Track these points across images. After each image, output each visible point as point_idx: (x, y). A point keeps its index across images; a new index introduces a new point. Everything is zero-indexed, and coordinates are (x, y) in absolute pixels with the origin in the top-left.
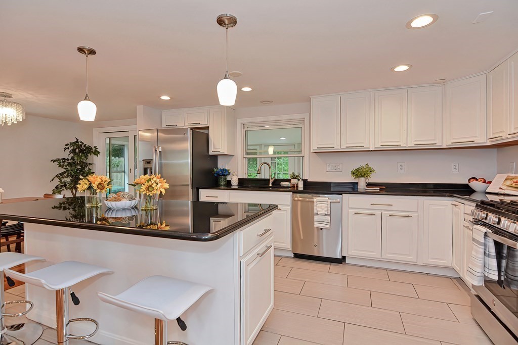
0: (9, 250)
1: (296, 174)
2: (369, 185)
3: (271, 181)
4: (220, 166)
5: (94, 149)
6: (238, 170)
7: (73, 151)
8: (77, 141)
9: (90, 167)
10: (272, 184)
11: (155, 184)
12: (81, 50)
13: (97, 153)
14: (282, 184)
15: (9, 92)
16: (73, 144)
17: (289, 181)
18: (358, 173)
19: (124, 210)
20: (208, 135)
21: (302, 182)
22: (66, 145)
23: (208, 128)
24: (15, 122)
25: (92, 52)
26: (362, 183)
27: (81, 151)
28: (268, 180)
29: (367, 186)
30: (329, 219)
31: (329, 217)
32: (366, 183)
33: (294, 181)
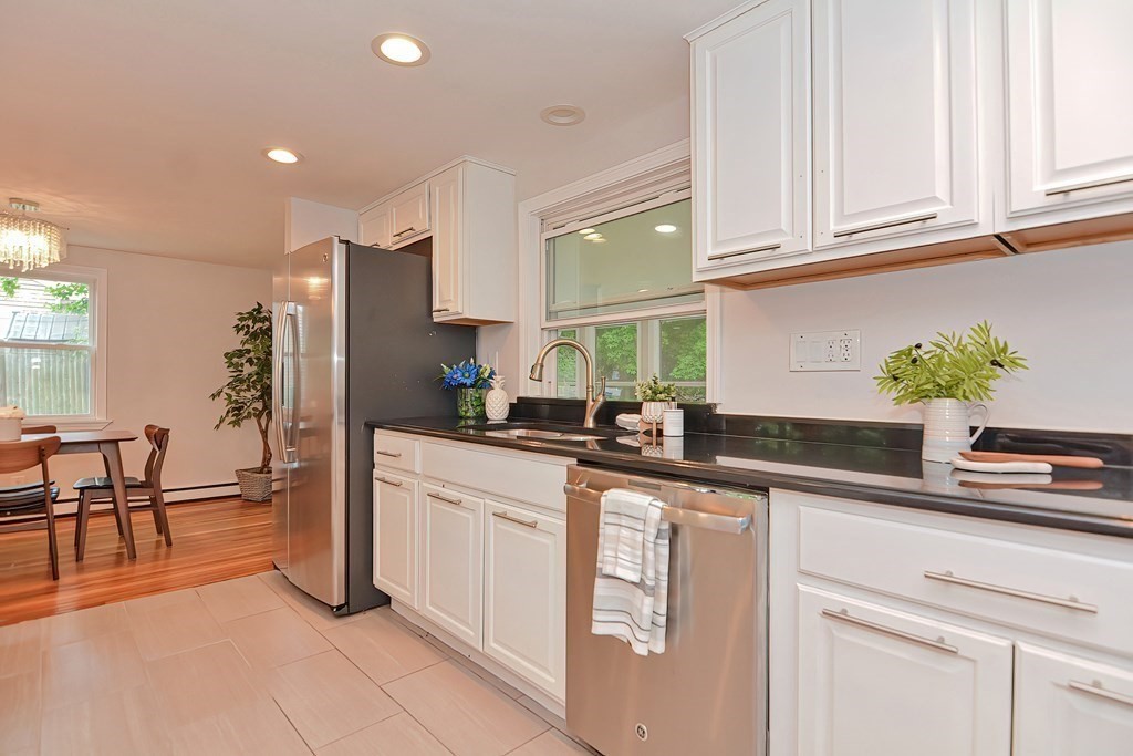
3: (592, 408)
8: (260, 311)
14: (623, 419)
15: (30, 199)
18: (914, 374)
21: (680, 414)
29: (975, 447)
30: (647, 611)
31: (648, 600)
32: (973, 430)
33: (652, 411)
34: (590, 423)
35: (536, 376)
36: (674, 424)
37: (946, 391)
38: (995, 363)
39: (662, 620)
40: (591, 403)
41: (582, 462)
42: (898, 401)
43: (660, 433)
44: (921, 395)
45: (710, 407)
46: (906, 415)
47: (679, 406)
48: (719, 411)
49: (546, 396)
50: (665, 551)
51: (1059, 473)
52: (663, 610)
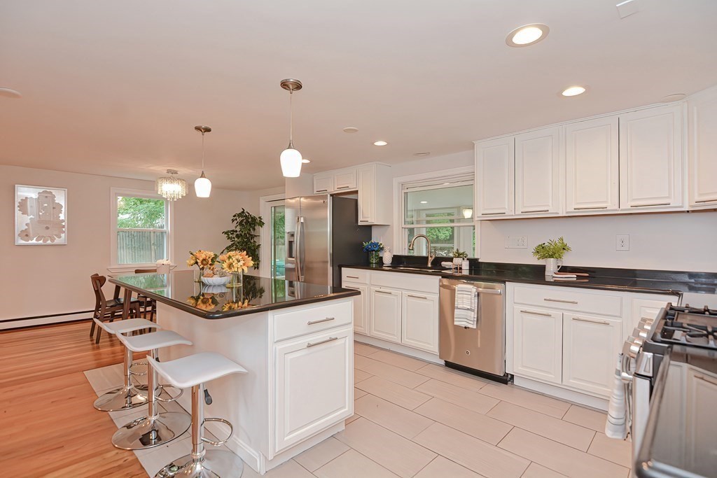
0: (145, 318)
1: (461, 251)
2: (563, 269)
3: (430, 260)
4: (374, 240)
5: (259, 219)
6: (394, 244)
7: (241, 224)
8: (243, 212)
9: (255, 239)
10: (432, 264)
11: (236, 262)
12: (198, 129)
13: (261, 224)
14: (444, 264)
15: (175, 169)
16: (240, 215)
17: (451, 260)
18: (543, 251)
19: (219, 286)
20: (356, 201)
21: (468, 262)
22: (234, 216)
23: (356, 192)
24: (180, 197)
25: (208, 130)
26: (551, 267)
27: (247, 222)
28: (427, 258)
29: (559, 271)
30: (472, 316)
31: (473, 313)
32: (559, 267)
33: (457, 261)
34: (430, 265)
35: (411, 248)
36: (465, 266)
37: (551, 256)
38: (564, 249)
39: (476, 319)
40: (430, 258)
41: (442, 277)
42: (539, 259)
43: (461, 269)
44: (544, 257)
45: (477, 260)
46: (541, 262)
47: (468, 259)
48: (480, 261)
49: (403, 254)
50: (476, 300)
51: (578, 277)
52: (476, 316)
